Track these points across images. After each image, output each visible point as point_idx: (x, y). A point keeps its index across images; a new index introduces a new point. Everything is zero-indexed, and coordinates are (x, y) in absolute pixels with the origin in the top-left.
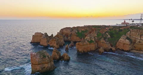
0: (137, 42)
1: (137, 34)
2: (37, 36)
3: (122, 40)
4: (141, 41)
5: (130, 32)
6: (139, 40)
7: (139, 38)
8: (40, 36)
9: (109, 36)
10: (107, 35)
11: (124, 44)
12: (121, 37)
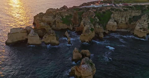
0: (119, 23)
1: (119, 15)
2: (16, 33)
3: (111, 22)
4: (122, 21)
5: (114, 14)
6: (121, 21)
7: (121, 19)
8: (21, 32)
9: (98, 20)
10: (97, 19)
11: (113, 26)
12: (110, 20)
